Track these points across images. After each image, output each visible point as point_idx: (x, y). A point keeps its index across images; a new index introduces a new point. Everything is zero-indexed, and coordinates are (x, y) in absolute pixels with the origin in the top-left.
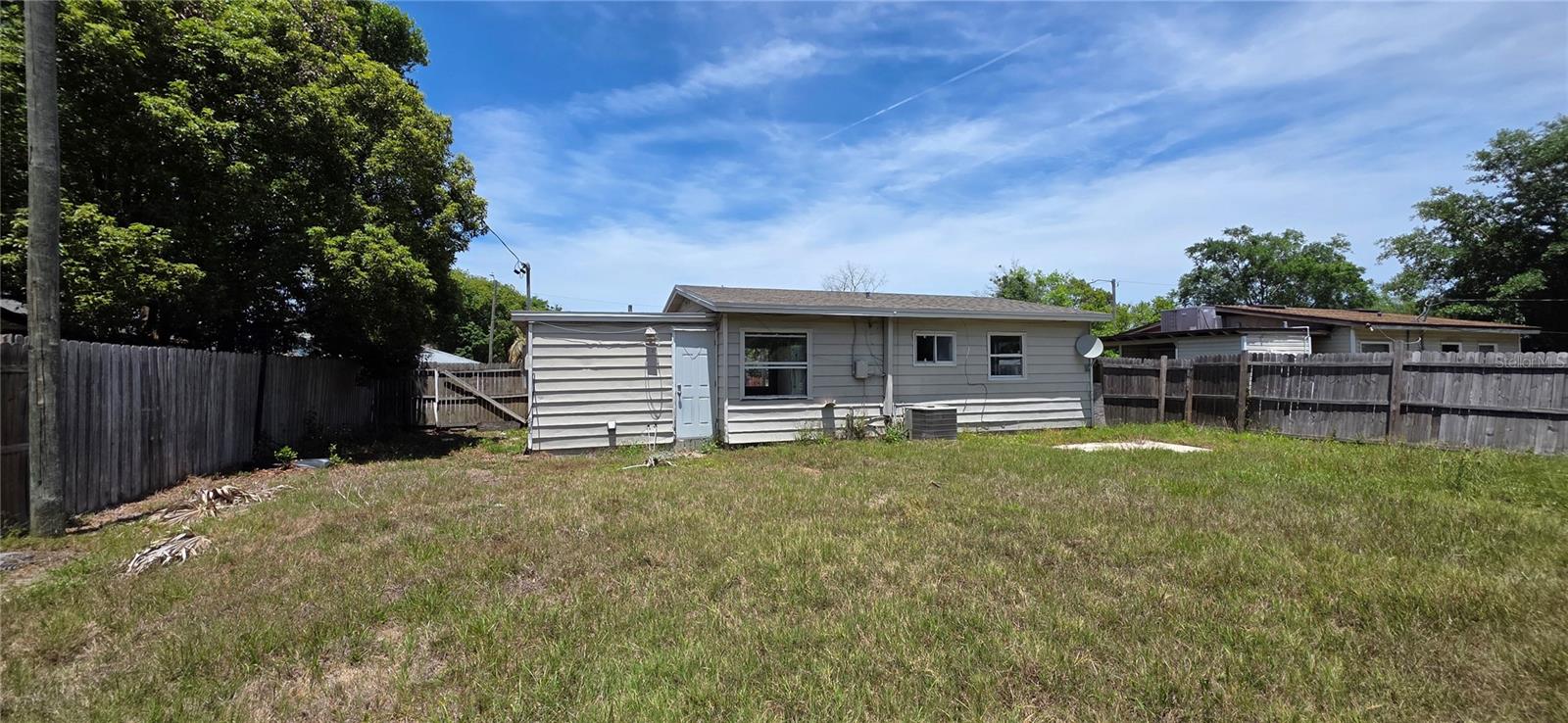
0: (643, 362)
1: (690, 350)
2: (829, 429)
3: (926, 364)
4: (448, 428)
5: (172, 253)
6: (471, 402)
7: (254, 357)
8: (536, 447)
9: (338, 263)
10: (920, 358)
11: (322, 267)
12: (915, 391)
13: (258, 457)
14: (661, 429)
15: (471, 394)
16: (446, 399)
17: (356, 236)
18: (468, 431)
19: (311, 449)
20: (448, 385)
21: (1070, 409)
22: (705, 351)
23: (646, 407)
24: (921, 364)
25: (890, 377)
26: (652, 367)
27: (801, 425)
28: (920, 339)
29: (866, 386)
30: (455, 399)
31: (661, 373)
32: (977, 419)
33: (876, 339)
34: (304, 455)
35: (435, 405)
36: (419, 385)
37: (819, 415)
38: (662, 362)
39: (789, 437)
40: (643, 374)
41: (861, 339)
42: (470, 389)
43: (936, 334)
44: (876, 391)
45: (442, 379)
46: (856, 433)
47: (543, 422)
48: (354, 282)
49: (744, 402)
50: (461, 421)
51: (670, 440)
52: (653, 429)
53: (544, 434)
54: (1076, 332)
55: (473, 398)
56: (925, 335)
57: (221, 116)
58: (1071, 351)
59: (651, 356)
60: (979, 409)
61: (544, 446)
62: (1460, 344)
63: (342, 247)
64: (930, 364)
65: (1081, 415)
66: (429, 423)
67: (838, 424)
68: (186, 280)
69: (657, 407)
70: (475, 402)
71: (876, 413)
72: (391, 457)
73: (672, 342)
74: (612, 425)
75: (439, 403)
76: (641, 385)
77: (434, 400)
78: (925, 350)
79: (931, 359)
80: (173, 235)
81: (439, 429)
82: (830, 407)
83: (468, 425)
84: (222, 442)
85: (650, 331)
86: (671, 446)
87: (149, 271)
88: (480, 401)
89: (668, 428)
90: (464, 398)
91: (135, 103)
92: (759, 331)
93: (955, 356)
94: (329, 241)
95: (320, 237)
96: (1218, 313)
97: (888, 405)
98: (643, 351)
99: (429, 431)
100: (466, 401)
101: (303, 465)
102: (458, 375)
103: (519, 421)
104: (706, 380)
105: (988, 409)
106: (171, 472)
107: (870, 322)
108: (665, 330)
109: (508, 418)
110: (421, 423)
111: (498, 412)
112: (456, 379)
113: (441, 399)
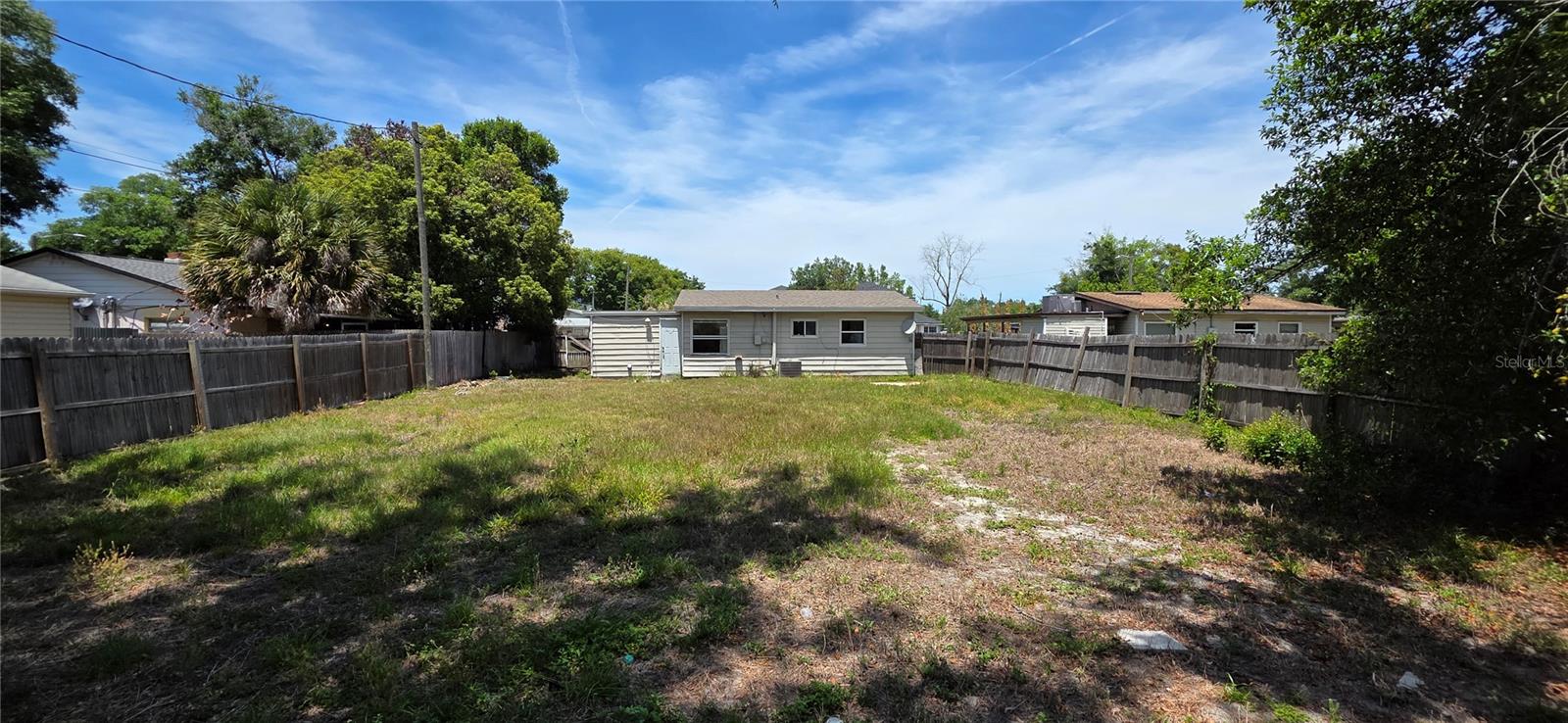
0: (645, 335)
1: (668, 329)
2: (739, 371)
3: (799, 336)
4: (573, 368)
5: (453, 295)
7: (481, 333)
8: (595, 375)
9: (510, 293)
10: (795, 333)
11: (504, 295)
12: (790, 352)
13: (485, 376)
14: (654, 368)
15: (585, 350)
16: (572, 352)
17: (518, 280)
19: (503, 373)
20: (572, 345)
21: (899, 364)
22: (676, 329)
23: (646, 357)
24: (796, 337)
25: (774, 344)
26: (649, 338)
27: (722, 369)
28: (795, 323)
29: (760, 348)
30: (576, 352)
31: (654, 341)
32: (832, 368)
33: (768, 324)
34: (501, 375)
35: (566, 355)
36: (558, 344)
37: (734, 363)
38: (654, 335)
39: (717, 374)
40: (645, 341)
41: (758, 323)
42: (584, 347)
43: (805, 320)
44: (768, 352)
45: (568, 341)
46: (755, 373)
47: (598, 363)
48: (517, 301)
49: (692, 356)
50: (579, 365)
51: (659, 374)
52: (650, 369)
53: (598, 369)
54: (903, 318)
55: (585, 352)
56: (798, 320)
57: (467, 238)
58: (899, 329)
59: (649, 332)
60: (833, 363)
61: (599, 375)
62: (1257, 323)
63: (511, 286)
64: (802, 337)
65: (905, 368)
66: (559, 363)
67: (744, 368)
68: (457, 305)
69: (652, 357)
70: (586, 354)
71: (767, 363)
72: (536, 377)
73: (660, 325)
74: (630, 366)
75: (568, 354)
76: (644, 346)
77: (566, 353)
78: (798, 329)
79: (802, 334)
80: (453, 288)
81: (568, 369)
82: (739, 360)
84: (471, 368)
85: (648, 320)
86: (659, 377)
87: (447, 303)
89: (658, 368)
90: (581, 352)
91: (440, 238)
92: (701, 320)
93: (817, 333)
94: (506, 284)
95: (503, 282)
96: (1076, 299)
97: (773, 358)
98: (645, 330)
99: (563, 370)
100: (581, 354)
101: (500, 379)
102: (577, 339)
104: (678, 345)
105: (838, 363)
106: (456, 378)
107: (764, 314)
108: (656, 319)
110: (556, 362)
112: (577, 341)
113: (569, 352)
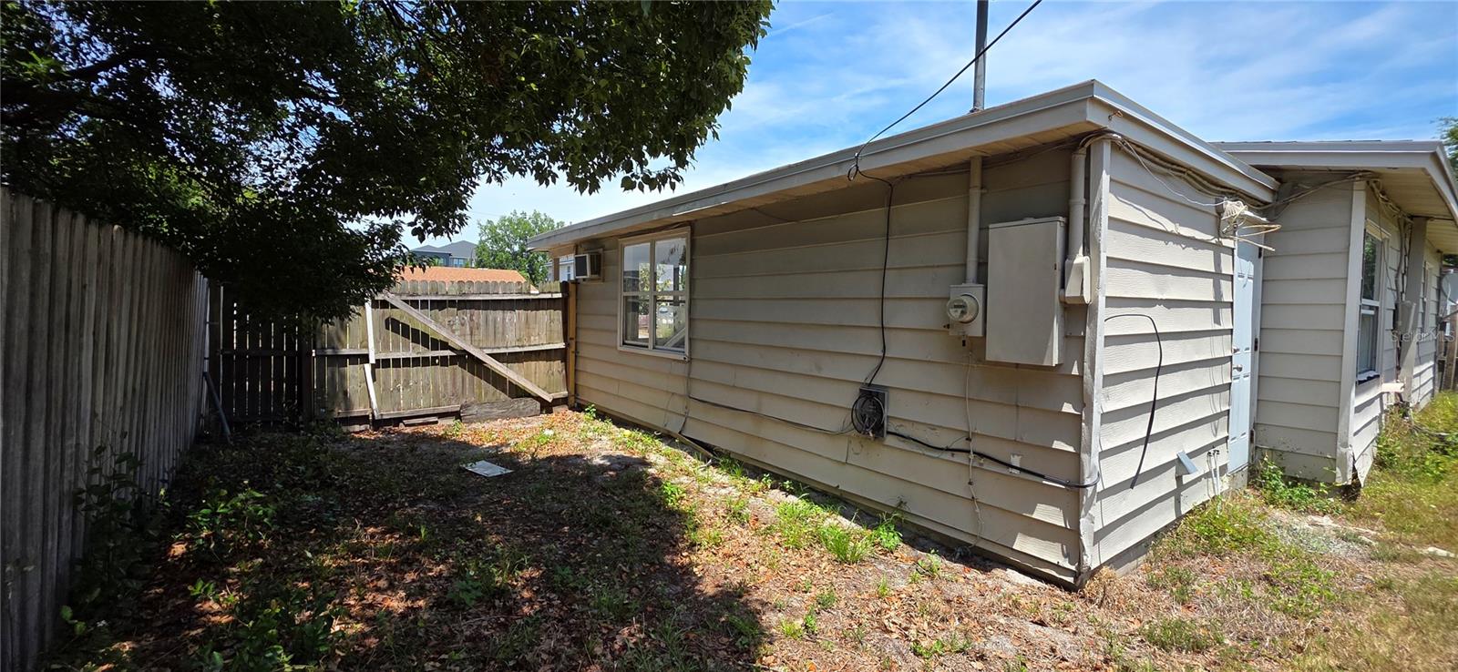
4: (397, 421)
6: (444, 361)
15: (445, 346)
16: (391, 356)
18: (442, 422)
20: (393, 324)
30: (411, 355)
35: (368, 367)
36: (330, 325)
42: (443, 334)
45: (380, 311)
50: (424, 406)
55: (448, 353)
66: (358, 410)
70: (453, 361)
75: (374, 367)
77: (365, 358)
81: (378, 424)
83: (441, 409)
88: (465, 360)
90: (431, 354)
99: (357, 428)
100: (426, 362)
102: (414, 304)
103: (538, 398)
109: (518, 392)
110: (339, 412)
111: (498, 381)
112: (414, 313)
113: (383, 356)
